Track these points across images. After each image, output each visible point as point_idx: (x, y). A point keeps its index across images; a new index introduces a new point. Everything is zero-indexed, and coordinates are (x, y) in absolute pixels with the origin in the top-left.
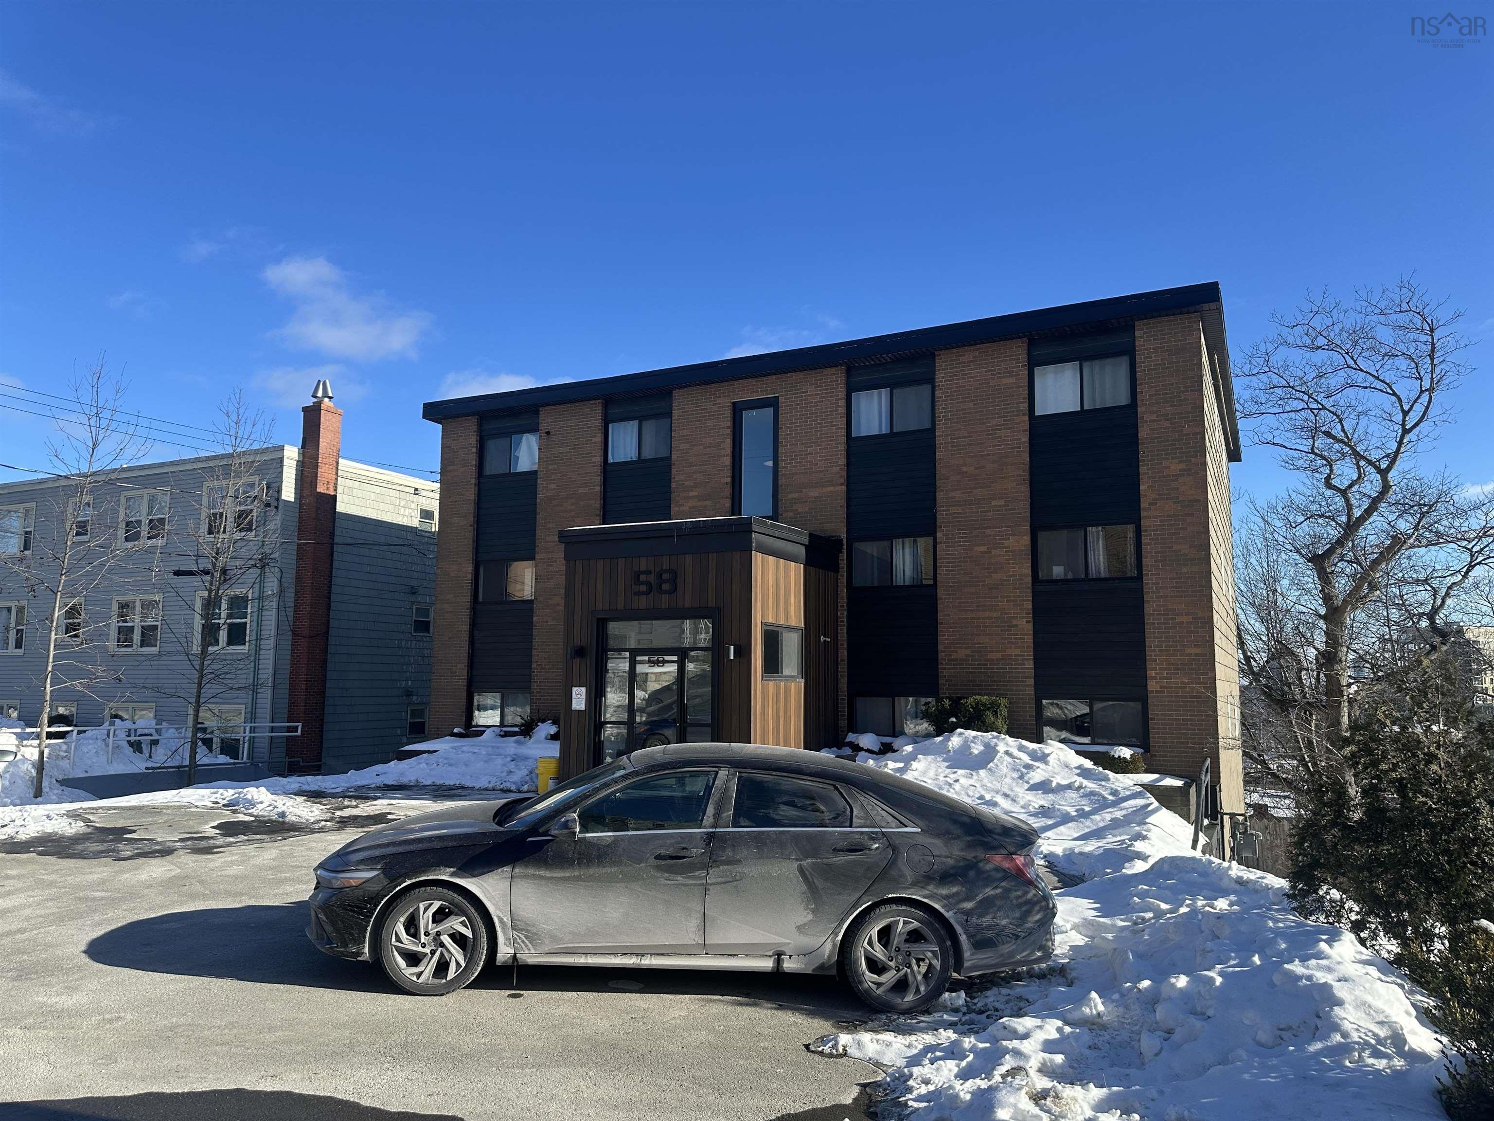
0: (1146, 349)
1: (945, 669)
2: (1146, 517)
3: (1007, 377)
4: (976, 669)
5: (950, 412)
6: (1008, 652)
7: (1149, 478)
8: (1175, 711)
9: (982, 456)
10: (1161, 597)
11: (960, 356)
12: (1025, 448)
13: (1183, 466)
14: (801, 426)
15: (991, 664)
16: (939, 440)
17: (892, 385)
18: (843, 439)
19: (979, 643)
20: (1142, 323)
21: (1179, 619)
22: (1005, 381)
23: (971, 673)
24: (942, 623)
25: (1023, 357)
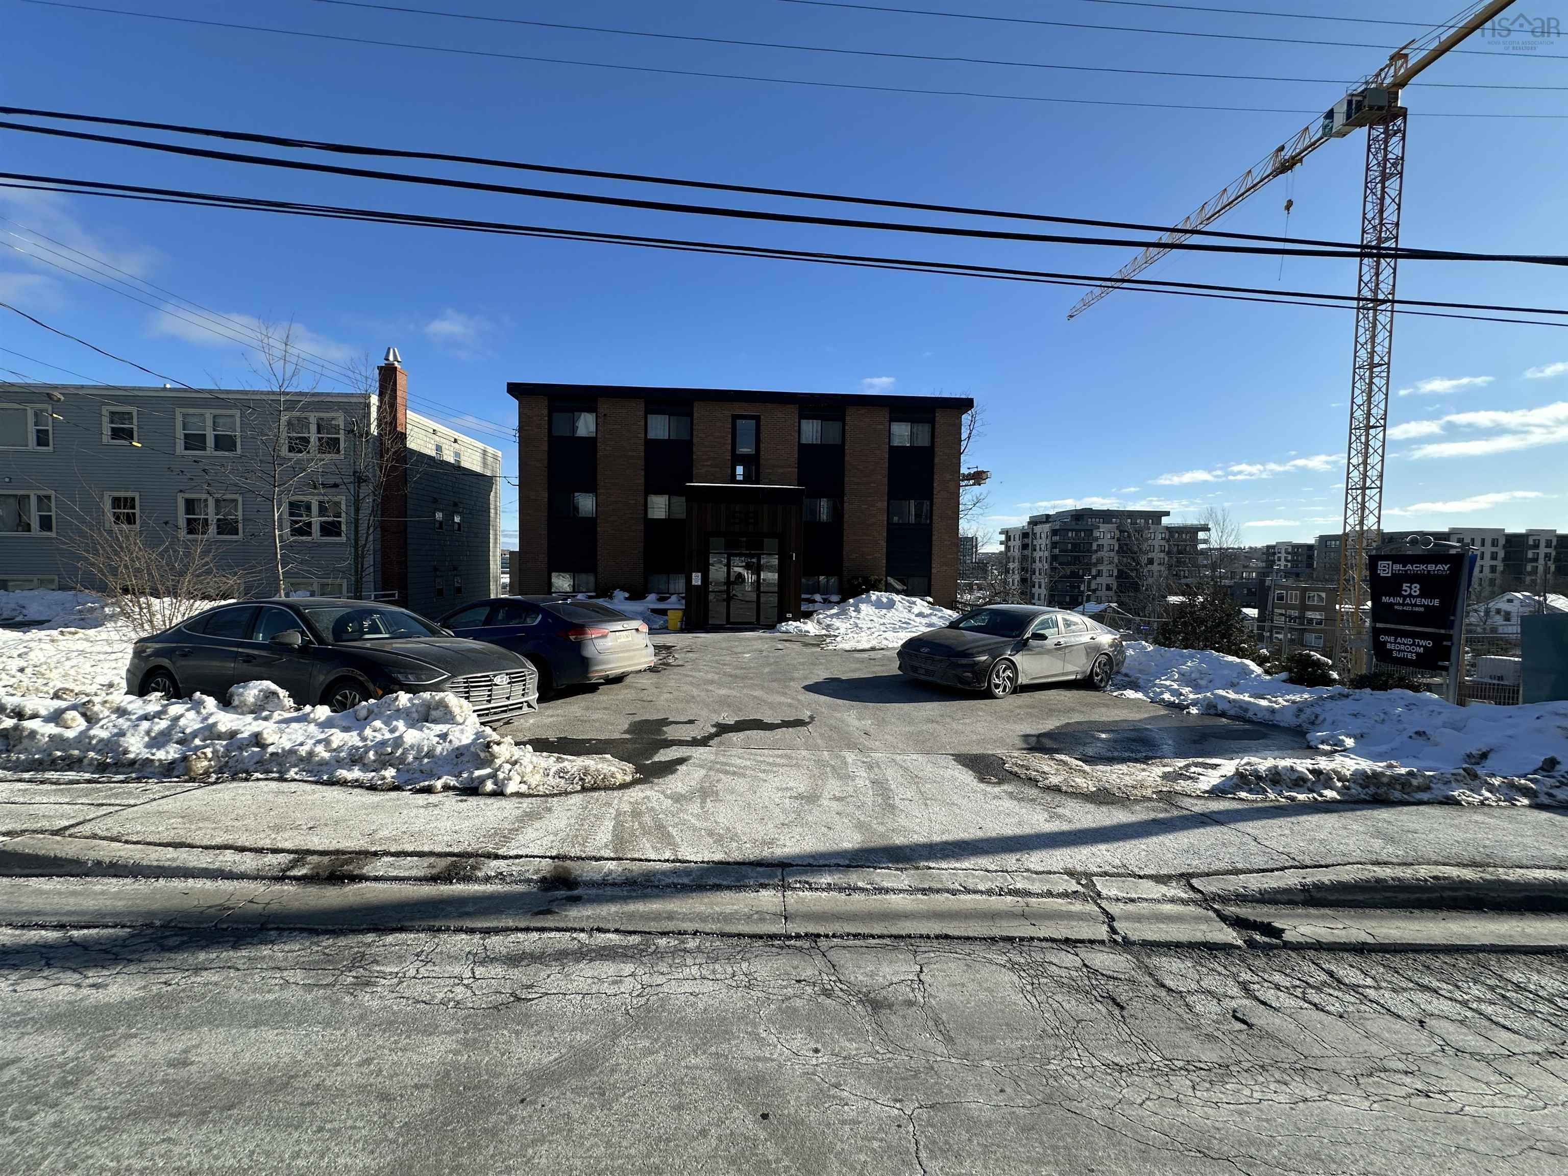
0: (940, 422)
1: (846, 562)
2: (935, 498)
3: (879, 424)
4: (859, 563)
5: (853, 437)
7: (938, 481)
8: (942, 581)
9: (867, 462)
10: (940, 533)
11: (858, 412)
12: (887, 460)
13: (951, 477)
14: (774, 433)
15: (867, 561)
16: (847, 451)
17: (823, 419)
18: (797, 444)
19: (863, 551)
20: (939, 410)
21: (945, 543)
22: (879, 426)
23: (857, 565)
24: (845, 541)
25: (887, 416)
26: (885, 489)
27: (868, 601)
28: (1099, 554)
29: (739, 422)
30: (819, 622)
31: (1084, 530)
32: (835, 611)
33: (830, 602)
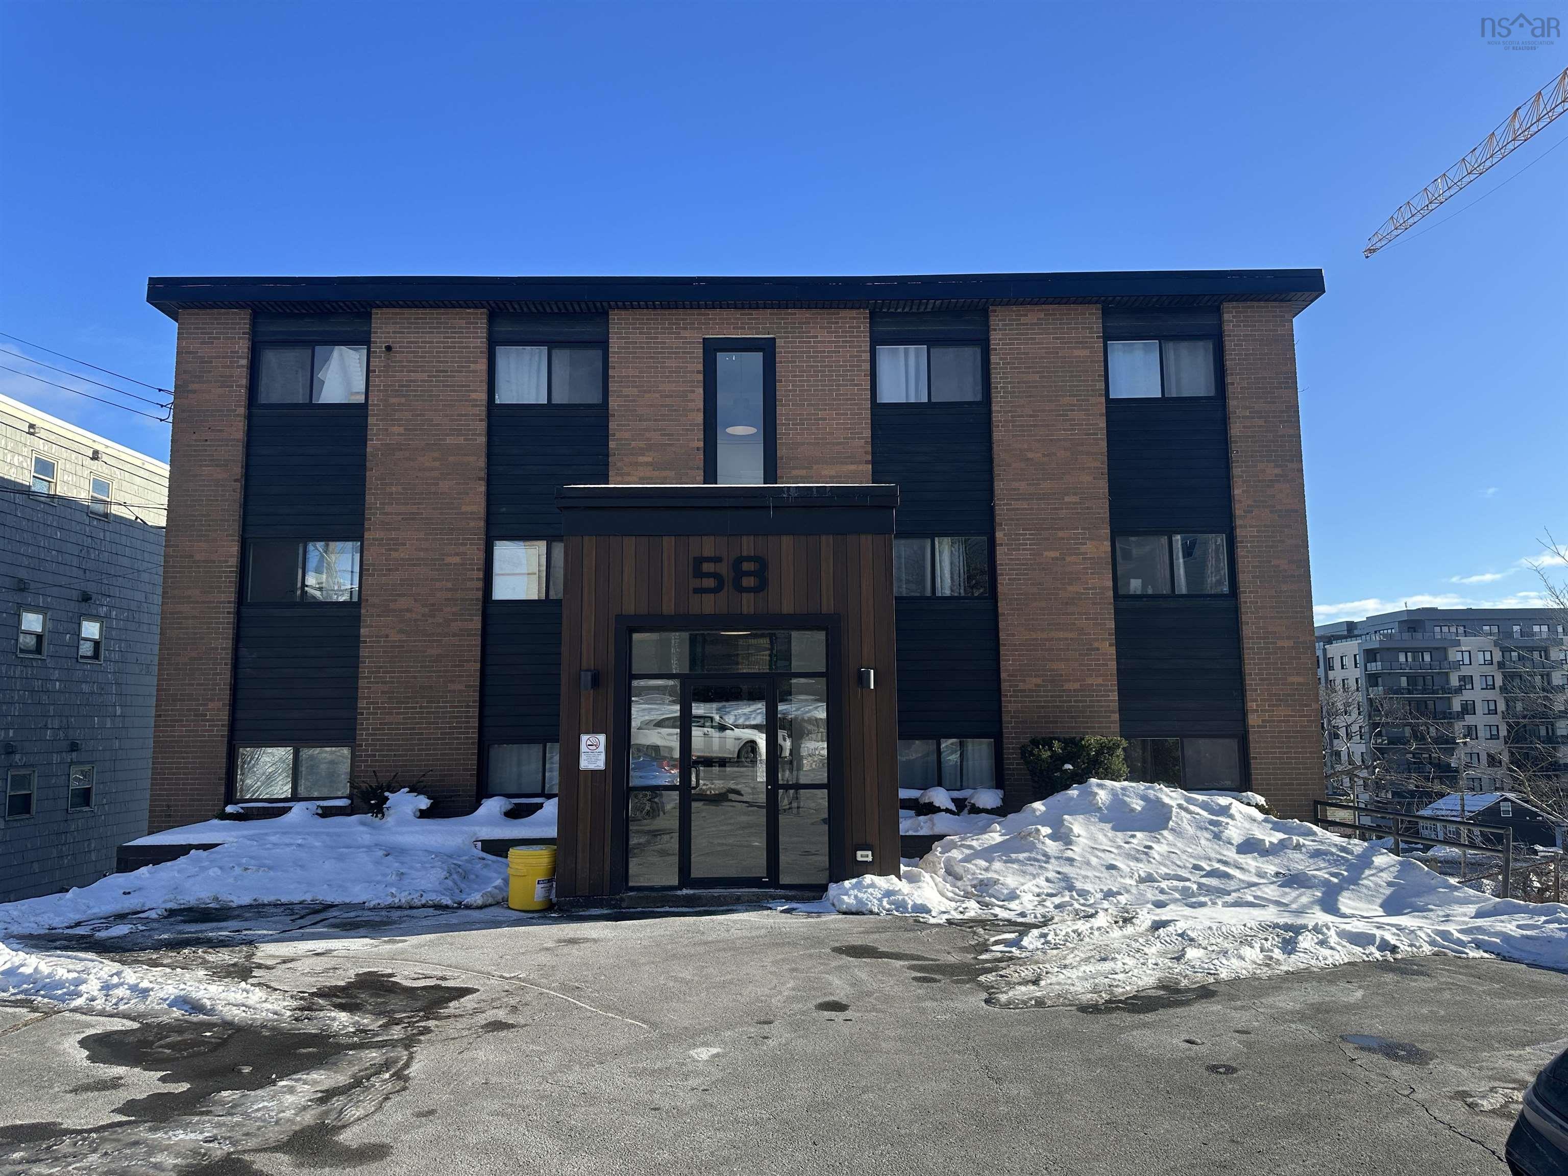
0: (1235, 336)
1: (1010, 702)
2: (1241, 526)
3: (1078, 348)
4: (1048, 702)
5: (1010, 383)
6: (1089, 681)
7: (1244, 482)
8: (1279, 748)
9: (1051, 440)
10: (1261, 618)
11: (1021, 315)
12: (1102, 435)
13: (1277, 471)
14: (809, 381)
15: (1067, 696)
16: (996, 417)
17: (932, 342)
18: (868, 404)
19: (1053, 670)
20: (1231, 305)
21: (1280, 643)
22: (1077, 353)
23: (1043, 707)
24: (1005, 645)
25: (1098, 326)
26: (1102, 508)
27: (1088, 808)
28: (1467, 695)
29: (724, 360)
30: (952, 874)
31: (1431, 650)
32: (995, 837)
33: (975, 810)
